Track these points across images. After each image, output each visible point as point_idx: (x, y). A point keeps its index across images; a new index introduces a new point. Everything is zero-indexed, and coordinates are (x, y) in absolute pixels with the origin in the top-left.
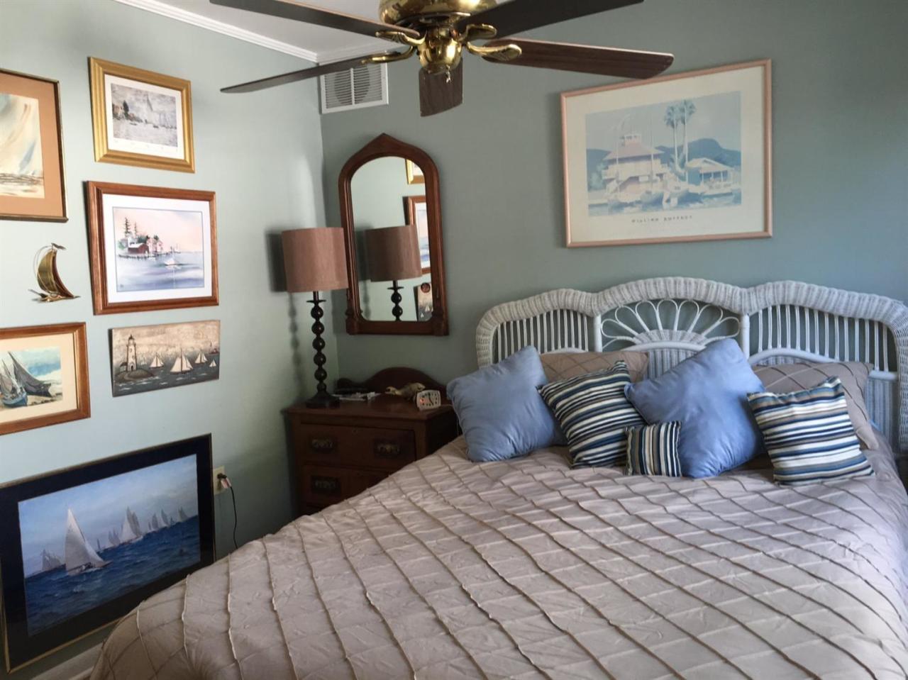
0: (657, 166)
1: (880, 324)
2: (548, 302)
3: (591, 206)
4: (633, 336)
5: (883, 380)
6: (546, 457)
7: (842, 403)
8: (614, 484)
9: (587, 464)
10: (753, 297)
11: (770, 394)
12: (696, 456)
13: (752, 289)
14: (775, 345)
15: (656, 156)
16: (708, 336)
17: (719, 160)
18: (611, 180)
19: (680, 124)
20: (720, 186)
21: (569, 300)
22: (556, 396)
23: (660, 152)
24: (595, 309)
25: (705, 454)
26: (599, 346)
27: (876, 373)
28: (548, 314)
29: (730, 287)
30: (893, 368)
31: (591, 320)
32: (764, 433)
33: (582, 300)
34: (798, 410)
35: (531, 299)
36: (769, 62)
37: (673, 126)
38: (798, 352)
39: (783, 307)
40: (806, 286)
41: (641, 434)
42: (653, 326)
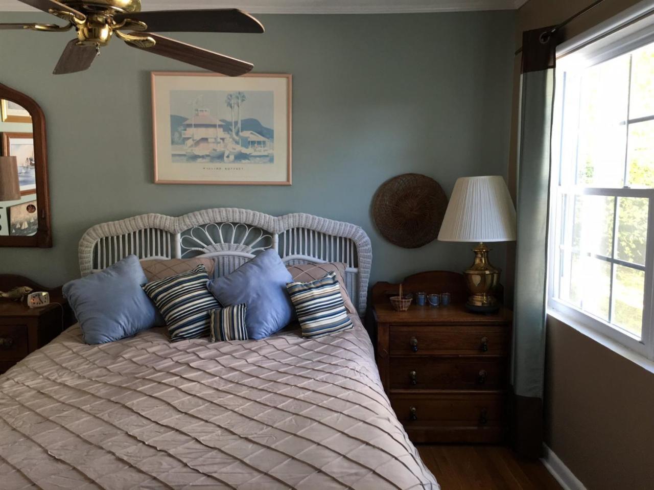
0: (220, 133)
1: (350, 240)
2: (141, 222)
3: (174, 155)
4: (203, 247)
5: (351, 273)
6: (150, 336)
7: (337, 287)
8: (208, 350)
9: (183, 338)
10: (281, 223)
11: (300, 283)
12: (256, 325)
13: (280, 217)
14: (293, 253)
15: (220, 126)
16: (253, 248)
17: (261, 133)
18: (189, 138)
19: (236, 106)
20: (260, 151)
21: (157, 222)
22: (157, 291)
23: (223, 124)
24: (177, 228)
25: (262, 324)
26: (179, 254)
27: (348, 269)
28: (140, 231)
29: (267, 216)
30: (356, 266)
31: (173, 236)
32: (297, 307)
33: (166, 222)
34: (316, 292)
35: (127, 220)
36: (290, 76)
37: (231, 107)
38: (306, 257)
39: (298, 229)
40: (311, 216)
41: (221, 314)
42: (217, 241)
